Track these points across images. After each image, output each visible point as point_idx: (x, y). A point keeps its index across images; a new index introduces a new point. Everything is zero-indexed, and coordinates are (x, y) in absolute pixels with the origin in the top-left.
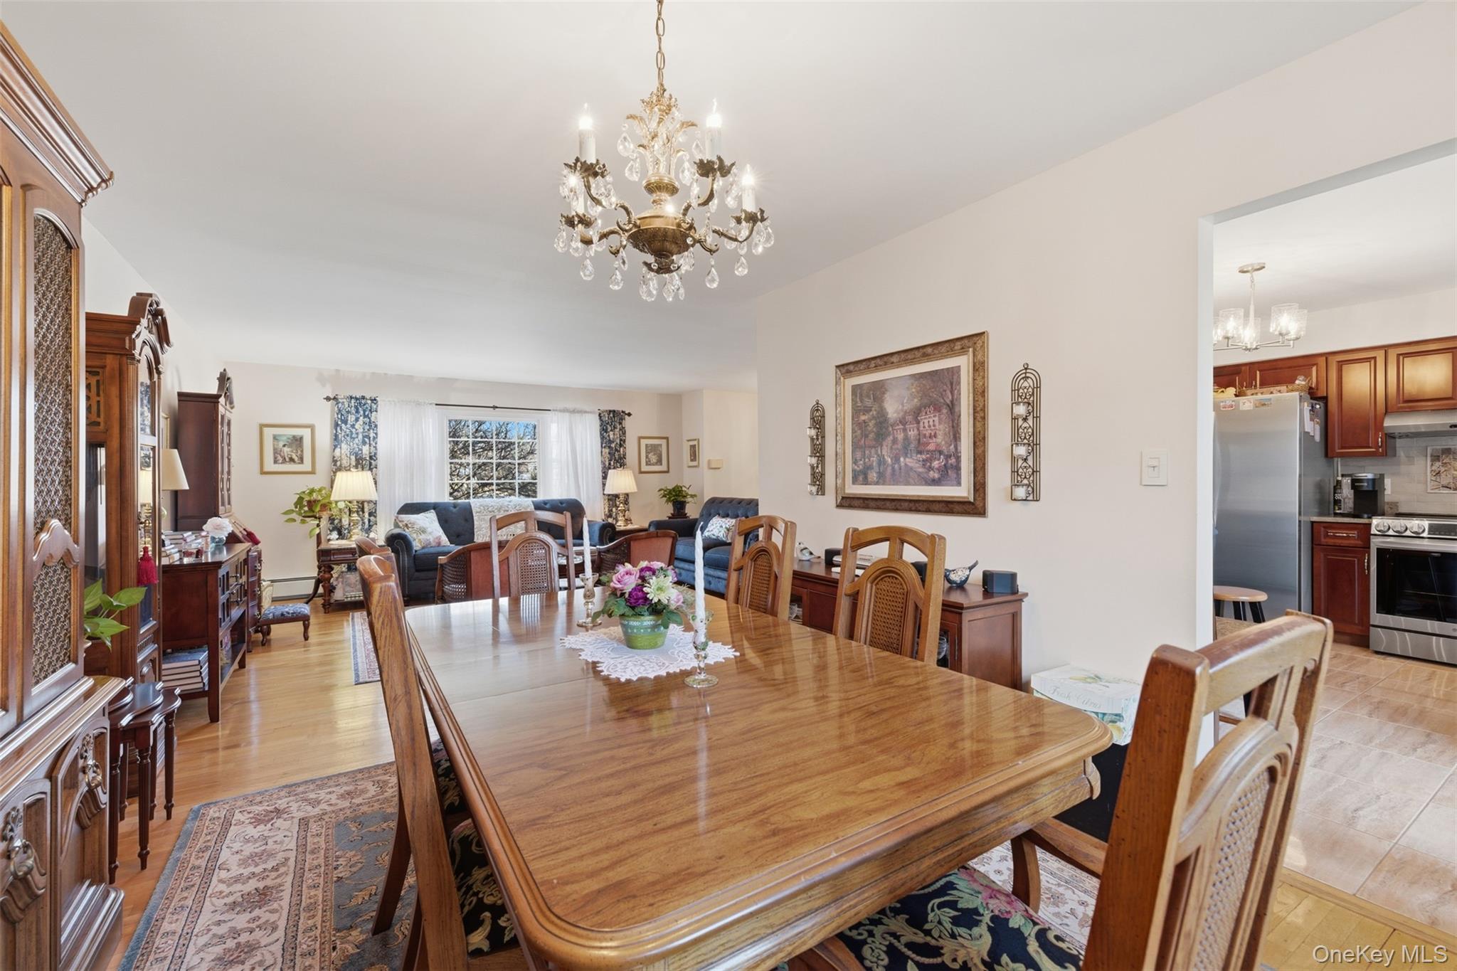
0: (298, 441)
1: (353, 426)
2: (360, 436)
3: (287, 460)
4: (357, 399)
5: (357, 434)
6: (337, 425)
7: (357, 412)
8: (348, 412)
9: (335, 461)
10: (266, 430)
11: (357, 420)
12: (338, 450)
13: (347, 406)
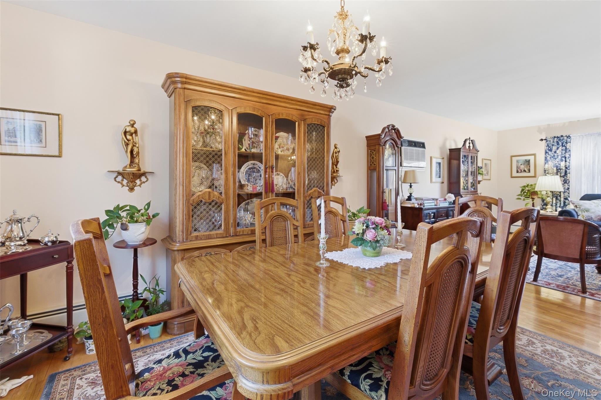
0: (528, 162)
1: (555, 152)
2: (560, 157)
3: (523, 171)
4: (558, 137)
5: (558, 156)
6: (546, 152)
7: (558, 144)
8: (553, 145)
9: (545, 171)
10: (513, 158)
11: (558, 148)
12: (547, 165)
13: (552, 141)
